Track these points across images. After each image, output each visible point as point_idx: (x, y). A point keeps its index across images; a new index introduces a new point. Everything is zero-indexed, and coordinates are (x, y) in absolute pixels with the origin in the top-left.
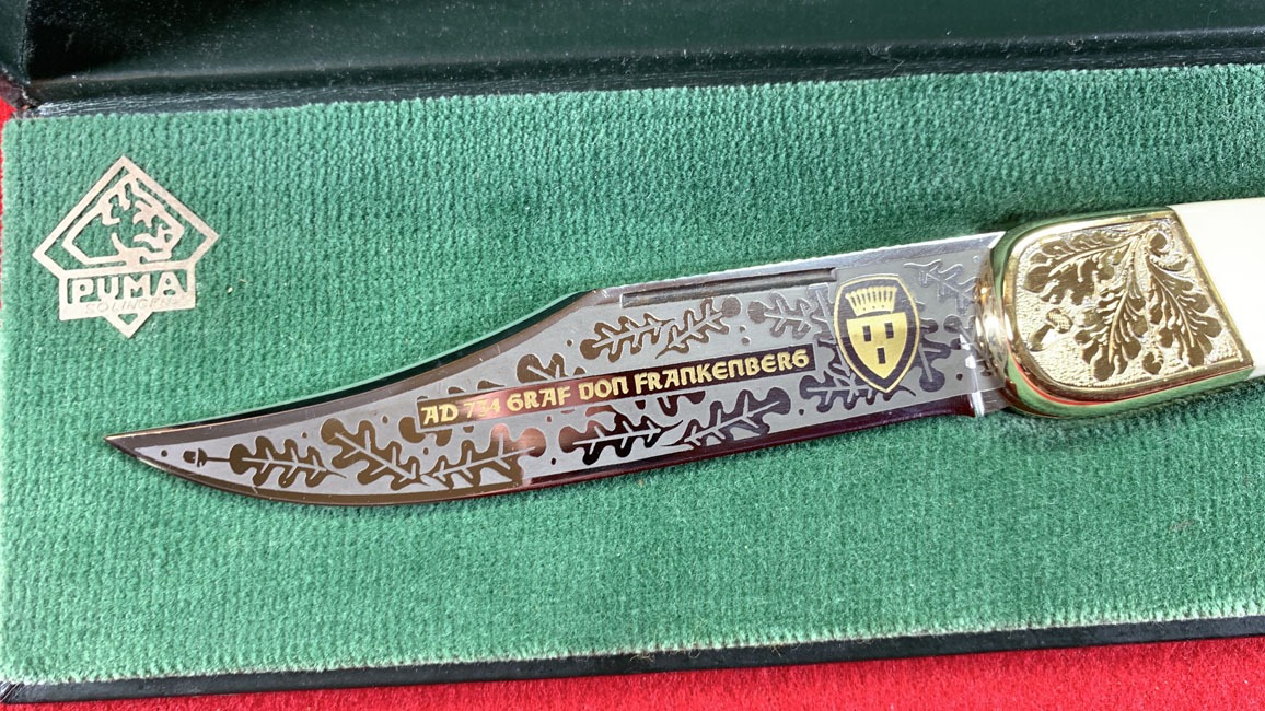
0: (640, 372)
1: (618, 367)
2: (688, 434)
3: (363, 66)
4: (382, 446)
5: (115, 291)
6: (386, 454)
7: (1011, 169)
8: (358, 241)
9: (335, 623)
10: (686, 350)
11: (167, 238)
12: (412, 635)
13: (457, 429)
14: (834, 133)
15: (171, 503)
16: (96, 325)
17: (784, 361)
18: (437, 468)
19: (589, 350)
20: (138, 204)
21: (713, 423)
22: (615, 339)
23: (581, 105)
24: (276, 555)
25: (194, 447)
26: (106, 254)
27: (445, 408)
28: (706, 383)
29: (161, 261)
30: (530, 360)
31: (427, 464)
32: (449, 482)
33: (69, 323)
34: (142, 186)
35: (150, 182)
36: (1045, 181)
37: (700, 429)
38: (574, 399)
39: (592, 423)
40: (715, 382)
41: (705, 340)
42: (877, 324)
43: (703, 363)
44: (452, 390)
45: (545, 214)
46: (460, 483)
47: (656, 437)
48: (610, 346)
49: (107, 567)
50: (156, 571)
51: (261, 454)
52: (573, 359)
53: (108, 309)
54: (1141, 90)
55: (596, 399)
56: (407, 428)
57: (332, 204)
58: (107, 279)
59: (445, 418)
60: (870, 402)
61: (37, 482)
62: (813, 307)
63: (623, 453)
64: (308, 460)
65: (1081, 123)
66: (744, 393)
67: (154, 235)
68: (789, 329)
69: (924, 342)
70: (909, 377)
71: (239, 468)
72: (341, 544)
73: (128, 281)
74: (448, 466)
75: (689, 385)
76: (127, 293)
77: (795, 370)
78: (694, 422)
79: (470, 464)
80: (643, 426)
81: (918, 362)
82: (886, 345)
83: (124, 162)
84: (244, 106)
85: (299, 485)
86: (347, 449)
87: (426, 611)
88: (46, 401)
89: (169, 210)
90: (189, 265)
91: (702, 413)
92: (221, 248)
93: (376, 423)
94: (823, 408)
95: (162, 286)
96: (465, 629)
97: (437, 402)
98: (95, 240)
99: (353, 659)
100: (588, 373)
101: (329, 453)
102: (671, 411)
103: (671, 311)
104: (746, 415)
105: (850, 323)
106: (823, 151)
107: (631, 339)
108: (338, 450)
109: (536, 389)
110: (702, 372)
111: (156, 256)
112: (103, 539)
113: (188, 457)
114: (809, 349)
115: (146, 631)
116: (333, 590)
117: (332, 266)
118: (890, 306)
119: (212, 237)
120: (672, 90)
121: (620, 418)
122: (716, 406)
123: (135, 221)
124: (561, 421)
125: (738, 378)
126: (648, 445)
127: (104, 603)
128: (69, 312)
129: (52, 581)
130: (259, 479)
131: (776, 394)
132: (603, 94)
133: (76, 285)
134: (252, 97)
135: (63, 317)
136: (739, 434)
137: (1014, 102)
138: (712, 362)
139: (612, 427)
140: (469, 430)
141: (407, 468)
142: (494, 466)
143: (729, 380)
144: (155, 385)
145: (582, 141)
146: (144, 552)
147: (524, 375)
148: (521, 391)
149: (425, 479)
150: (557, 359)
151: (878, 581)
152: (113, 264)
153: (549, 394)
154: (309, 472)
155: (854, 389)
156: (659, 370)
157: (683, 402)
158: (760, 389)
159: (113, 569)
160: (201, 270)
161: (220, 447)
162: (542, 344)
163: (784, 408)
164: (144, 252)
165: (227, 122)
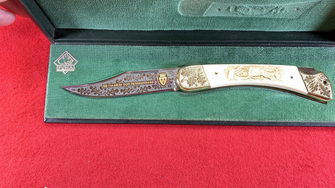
0: (131, 82)
1: (129, 82)
2: (137, 91)
3: (99, 40)
4: (97, 90)
5: (64, 68)
6: (98, 91)
7: (184, 59)
8: (96, 63)
9: (90, 113)
10: (138, 80)
11: (71, 62)
12: (99, 115)
13: (107, 88)
14: (160, 53)
15: (70, 96)
16: (61, 72)
17: (151, 82)
18: (104, 93)
19: (125, 79)
20: (68, 57)
21: (141, 90)
22: (129, 78)
23: (127, 47)
24: (83, 103)
25: (73, 88)
26: (63, 63)
27: (106, 85)
28: (140, 85)
29: (70, 65)
30: (117, 80)
31: (103, 93)
32: (106, 95)
33: (58, 72)
34: (68, 55)
35: (69, 54)
36: (188, 61)
37: (139, 90)
38: (123, 86)
39: (125, 89)
40: (141, 84)
41: (140, 79)
42: (163, 78)
43: (140, 82)
44: (107, 83)
45: (121, 61)
46: (107, 95)
47: (133, 91)
48: (128, 79)
49: (60, 104)
50: (67, 104)
51: (82, 90)
52: (123, 80)
53: (63, 70)
54: (203, 49)
55: (126, 86)
56: (101, 88)
57: (93, 59)
58: (63, 66)
59: (106, 87)
60: (161, 88)
61: (52, 92)
62: (155, 75)
63: (129, 93)
64: (88, 91)
65: (194, 54)
66: (145, 86)
67: (70, 61)
68: (152, 78)
69: (169, 81)
70: (167, 86)
71: (79, 91)
72: (91, 102)
73: (66, 67)
74: (106, 93)
75: (138, 85)
76: (65, 68)
77: (152, 84)
78: (138, 90)
79: (108, 93)
80: (132, 90)
81: (168, 84)
82: (164, 81)
83: (66, 51)
84: (82, 45)
85: (86, 94)
86: (93, 90)
87: (101, 112)
88: (54, 82)
89: (72, 58)
90: (74, 65)
91: (139, 88)
92: (78, 63)
93: (97, 87)
94: (155, 89)
95: (70, 68)
96: (106, 114)
97: (105, 85)
98: (62, 61)
99: (92, 117)
100: (125, 82)
101: (91, 90)
102: (135, 88)
103: (136, 75)
104: (145, 89)
105: (159, 78)
106: (159, 56)
107: (131, 78)
108: (92, 90)
109: (118, 84)
110: (140, 83)
111: (70, 64)
112: (60, 100)
113: (72, 90)
114: (154, 81)
115: (65, 112)
116: (90, 108)
117: (93, 67)
118: (165, 76)
119: (77, 62)
120: (139, 46)
121: (129, 88)
122: (141, 88)
123: (67, 59)
124: (121, 88)
125: (144, 84)
126: (132, 92)
127: (60, 108)
128: (58, 70)
129: (53, 105)
130: (81, 93)
131: (149, 86)
132: (130, 46)
133: (59, 67)
134: (84, 43)
135: (57, 71)
136: (144, 91)
137: (185, 50)
138: (141, 82)
139: (127, 89)
140: (109, 88)
141: (100, 93)
142: (112, 93)
143: (143, 84)
144: (68, 81)
145: (127, 52)
146: (65, 102)
147: (116, 82)
148: (116, 84)
149: (103, 94)
150: (121, 80)
151: (161, 112)
152: (64, 65)
153: (119, 85)
154: (88, 92)
155: (159, 87)
156: (134, 82)
157: (137, 87)
158: (147, 86)
159: (61, 104)
160: (75, 66)
161: (77, 89)
162: (119, 78)
163: (150, 88)
164: (68, 63)
165: (80, 47)
